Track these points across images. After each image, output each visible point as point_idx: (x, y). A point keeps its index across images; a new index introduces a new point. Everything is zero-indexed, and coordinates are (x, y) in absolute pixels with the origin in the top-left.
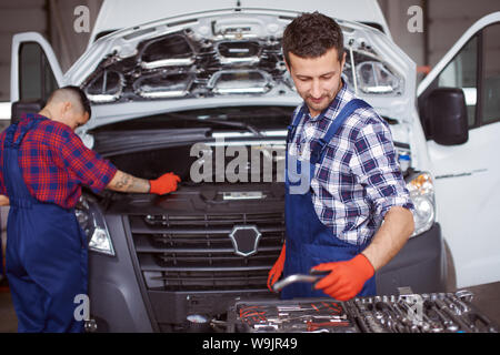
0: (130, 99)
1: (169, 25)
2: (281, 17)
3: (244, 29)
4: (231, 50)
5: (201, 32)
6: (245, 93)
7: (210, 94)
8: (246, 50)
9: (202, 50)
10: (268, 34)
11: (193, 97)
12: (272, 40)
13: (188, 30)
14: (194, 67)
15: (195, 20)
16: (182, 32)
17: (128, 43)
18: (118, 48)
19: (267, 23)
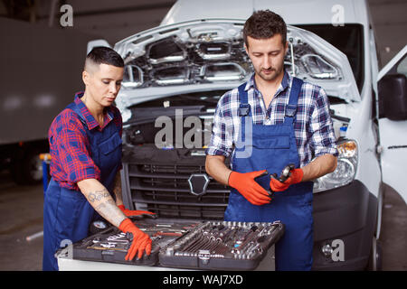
0: (150, 85)
1: (161, 33)
2: (236, 24)
3: (213, 34)
4: (209, 49)
5: (183, 37)
6: (227, 81)
7: (203, 81)
8: (220, 49)
9: (188, 50)
10: (231, 37)
11: (192, 83)
12: (235, 41)
13: (175, 36)
14: (187, 62)
15: (177, 29)
16: (170, 37)
17: (137, 46)
18: (130, 50)
19: (228, 29)
